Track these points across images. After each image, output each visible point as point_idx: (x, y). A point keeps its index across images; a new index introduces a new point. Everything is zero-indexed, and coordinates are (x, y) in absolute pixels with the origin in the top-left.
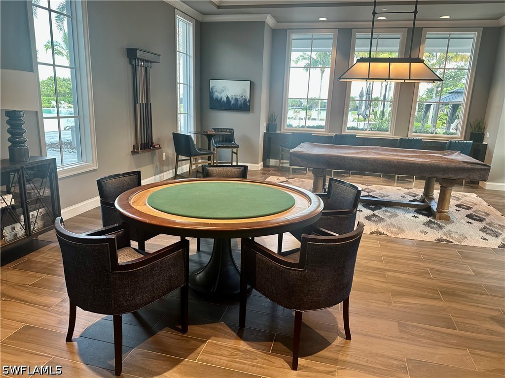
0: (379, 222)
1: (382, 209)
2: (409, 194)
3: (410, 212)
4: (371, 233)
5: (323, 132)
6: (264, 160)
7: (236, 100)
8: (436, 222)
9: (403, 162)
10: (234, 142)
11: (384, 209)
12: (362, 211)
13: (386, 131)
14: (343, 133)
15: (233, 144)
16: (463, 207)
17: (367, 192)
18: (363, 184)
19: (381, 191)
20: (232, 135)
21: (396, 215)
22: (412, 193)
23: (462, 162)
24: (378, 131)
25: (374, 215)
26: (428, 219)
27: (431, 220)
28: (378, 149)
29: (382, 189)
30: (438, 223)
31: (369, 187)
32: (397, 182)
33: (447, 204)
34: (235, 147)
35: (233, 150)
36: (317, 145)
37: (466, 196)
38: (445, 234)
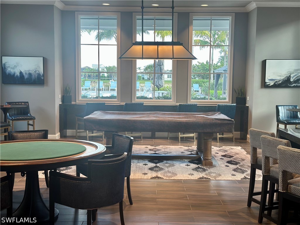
0: (159, 171)
1: (164, 162)
2: (188, 150)
3: (185, 162)
4: (151, 178)
5: (116, 102)
6: (61, 131)
7: (30, 74)
8: (202, 167)
9: (173, 122)
10: (30, 114)
11: (165, 162)
12: (147, 164)
13: (170, 99)
14: (133, 102)
15: (29, 116)
16: (227, 156)
17: (154, 151)
18: (151, 145)
19: (166, 150)
20: (28, 108)
21: (173, 165)
22: (190, 149)
23: (214, 120)
24: (164, 99)
25: (156, 167)
26: (197, 166)
27: (199, 166)
28: (158, 114)
29: (167, 148)
30: (204, 168)
31: (157, 147)
32: (181, 143)
33: (209, 153)
34: (31, 119)
35: (28, 122)
36: (108, 113)
37: (232, 149)
38: (206, 174)
